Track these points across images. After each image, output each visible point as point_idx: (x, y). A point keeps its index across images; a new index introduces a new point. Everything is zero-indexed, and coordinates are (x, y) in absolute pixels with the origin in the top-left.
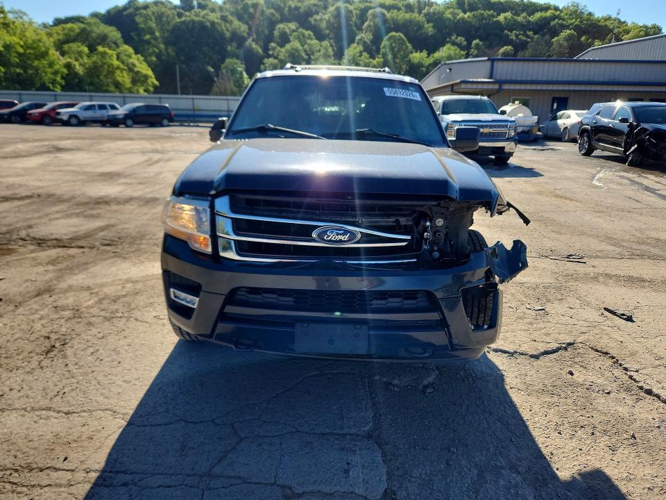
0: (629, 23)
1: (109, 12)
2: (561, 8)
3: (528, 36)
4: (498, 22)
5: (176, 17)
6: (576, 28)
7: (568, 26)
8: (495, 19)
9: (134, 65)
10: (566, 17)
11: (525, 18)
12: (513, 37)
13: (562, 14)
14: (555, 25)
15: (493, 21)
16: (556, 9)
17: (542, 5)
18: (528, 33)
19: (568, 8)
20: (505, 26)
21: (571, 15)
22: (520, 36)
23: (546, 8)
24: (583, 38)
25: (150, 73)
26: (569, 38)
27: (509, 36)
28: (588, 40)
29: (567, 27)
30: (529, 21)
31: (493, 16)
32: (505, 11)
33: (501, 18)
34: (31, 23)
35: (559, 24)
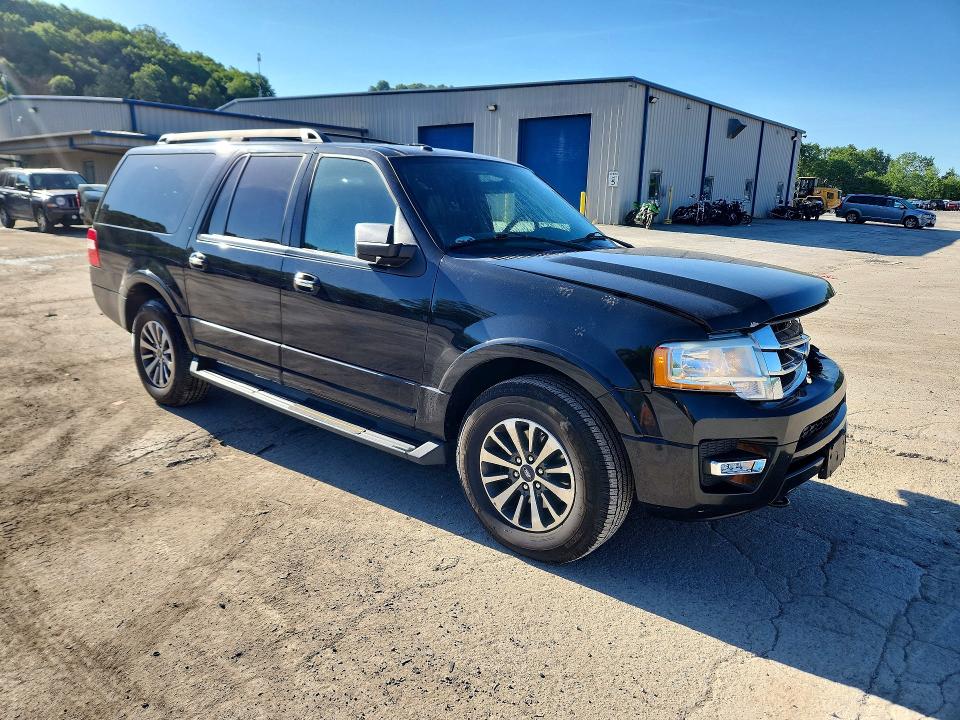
0: (227, 67)
2: (130, 29)
3: (91, 65)
4: (33, 35)
6: (161, 63)
7: (150, 58)
8: (27, 30)
10: (143, 45)
11: (78, 36)
12: (68, 63)
13: (135, 41)
14: (128, 54)
15: (23, 31)
16: (124, 30)
17: (100, 21)
18: (91, 60)
19: (140, 32)
20: (48, 44)
21: (148, 43)
22: (78, 63)
23: (108, 27)
24: (175, 79)
26: (155, 76)
27: (60, 60)
28: (182, 82)
29: (148, 60)
30: (87, 43)
31: (23, 25)
32: (41, 20)
33: (38, 28)
35: (135, 54)
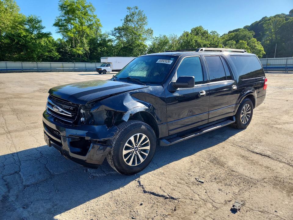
1: (252, 25)
5: (285, 21)
9: (255, 46)
25: (263, 49)
34: (217, 35)
